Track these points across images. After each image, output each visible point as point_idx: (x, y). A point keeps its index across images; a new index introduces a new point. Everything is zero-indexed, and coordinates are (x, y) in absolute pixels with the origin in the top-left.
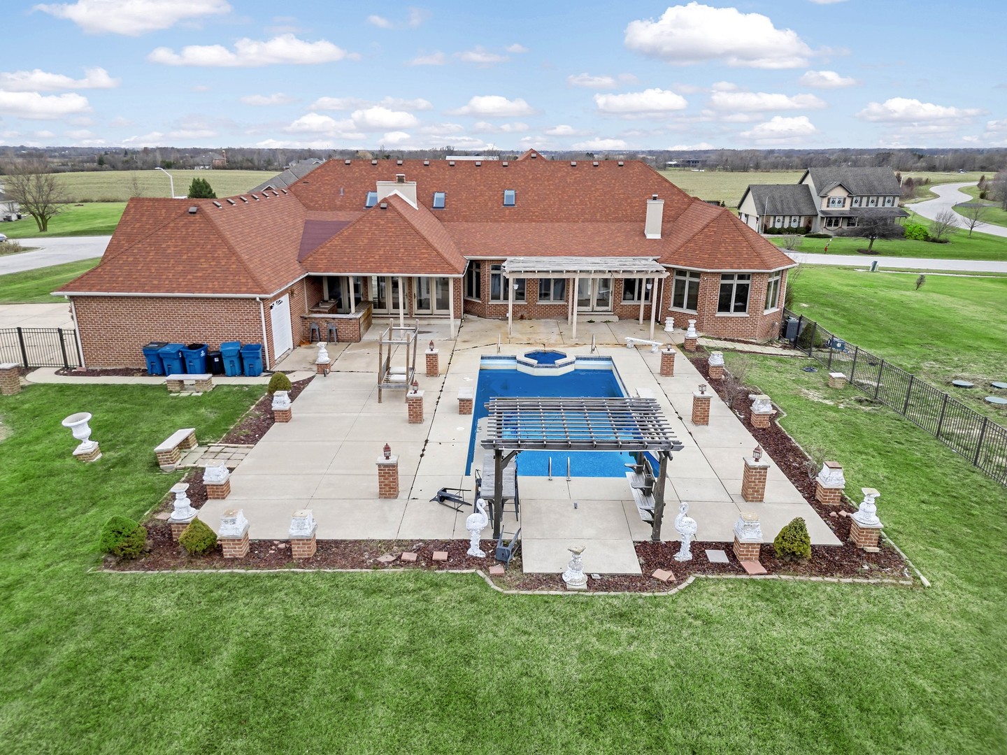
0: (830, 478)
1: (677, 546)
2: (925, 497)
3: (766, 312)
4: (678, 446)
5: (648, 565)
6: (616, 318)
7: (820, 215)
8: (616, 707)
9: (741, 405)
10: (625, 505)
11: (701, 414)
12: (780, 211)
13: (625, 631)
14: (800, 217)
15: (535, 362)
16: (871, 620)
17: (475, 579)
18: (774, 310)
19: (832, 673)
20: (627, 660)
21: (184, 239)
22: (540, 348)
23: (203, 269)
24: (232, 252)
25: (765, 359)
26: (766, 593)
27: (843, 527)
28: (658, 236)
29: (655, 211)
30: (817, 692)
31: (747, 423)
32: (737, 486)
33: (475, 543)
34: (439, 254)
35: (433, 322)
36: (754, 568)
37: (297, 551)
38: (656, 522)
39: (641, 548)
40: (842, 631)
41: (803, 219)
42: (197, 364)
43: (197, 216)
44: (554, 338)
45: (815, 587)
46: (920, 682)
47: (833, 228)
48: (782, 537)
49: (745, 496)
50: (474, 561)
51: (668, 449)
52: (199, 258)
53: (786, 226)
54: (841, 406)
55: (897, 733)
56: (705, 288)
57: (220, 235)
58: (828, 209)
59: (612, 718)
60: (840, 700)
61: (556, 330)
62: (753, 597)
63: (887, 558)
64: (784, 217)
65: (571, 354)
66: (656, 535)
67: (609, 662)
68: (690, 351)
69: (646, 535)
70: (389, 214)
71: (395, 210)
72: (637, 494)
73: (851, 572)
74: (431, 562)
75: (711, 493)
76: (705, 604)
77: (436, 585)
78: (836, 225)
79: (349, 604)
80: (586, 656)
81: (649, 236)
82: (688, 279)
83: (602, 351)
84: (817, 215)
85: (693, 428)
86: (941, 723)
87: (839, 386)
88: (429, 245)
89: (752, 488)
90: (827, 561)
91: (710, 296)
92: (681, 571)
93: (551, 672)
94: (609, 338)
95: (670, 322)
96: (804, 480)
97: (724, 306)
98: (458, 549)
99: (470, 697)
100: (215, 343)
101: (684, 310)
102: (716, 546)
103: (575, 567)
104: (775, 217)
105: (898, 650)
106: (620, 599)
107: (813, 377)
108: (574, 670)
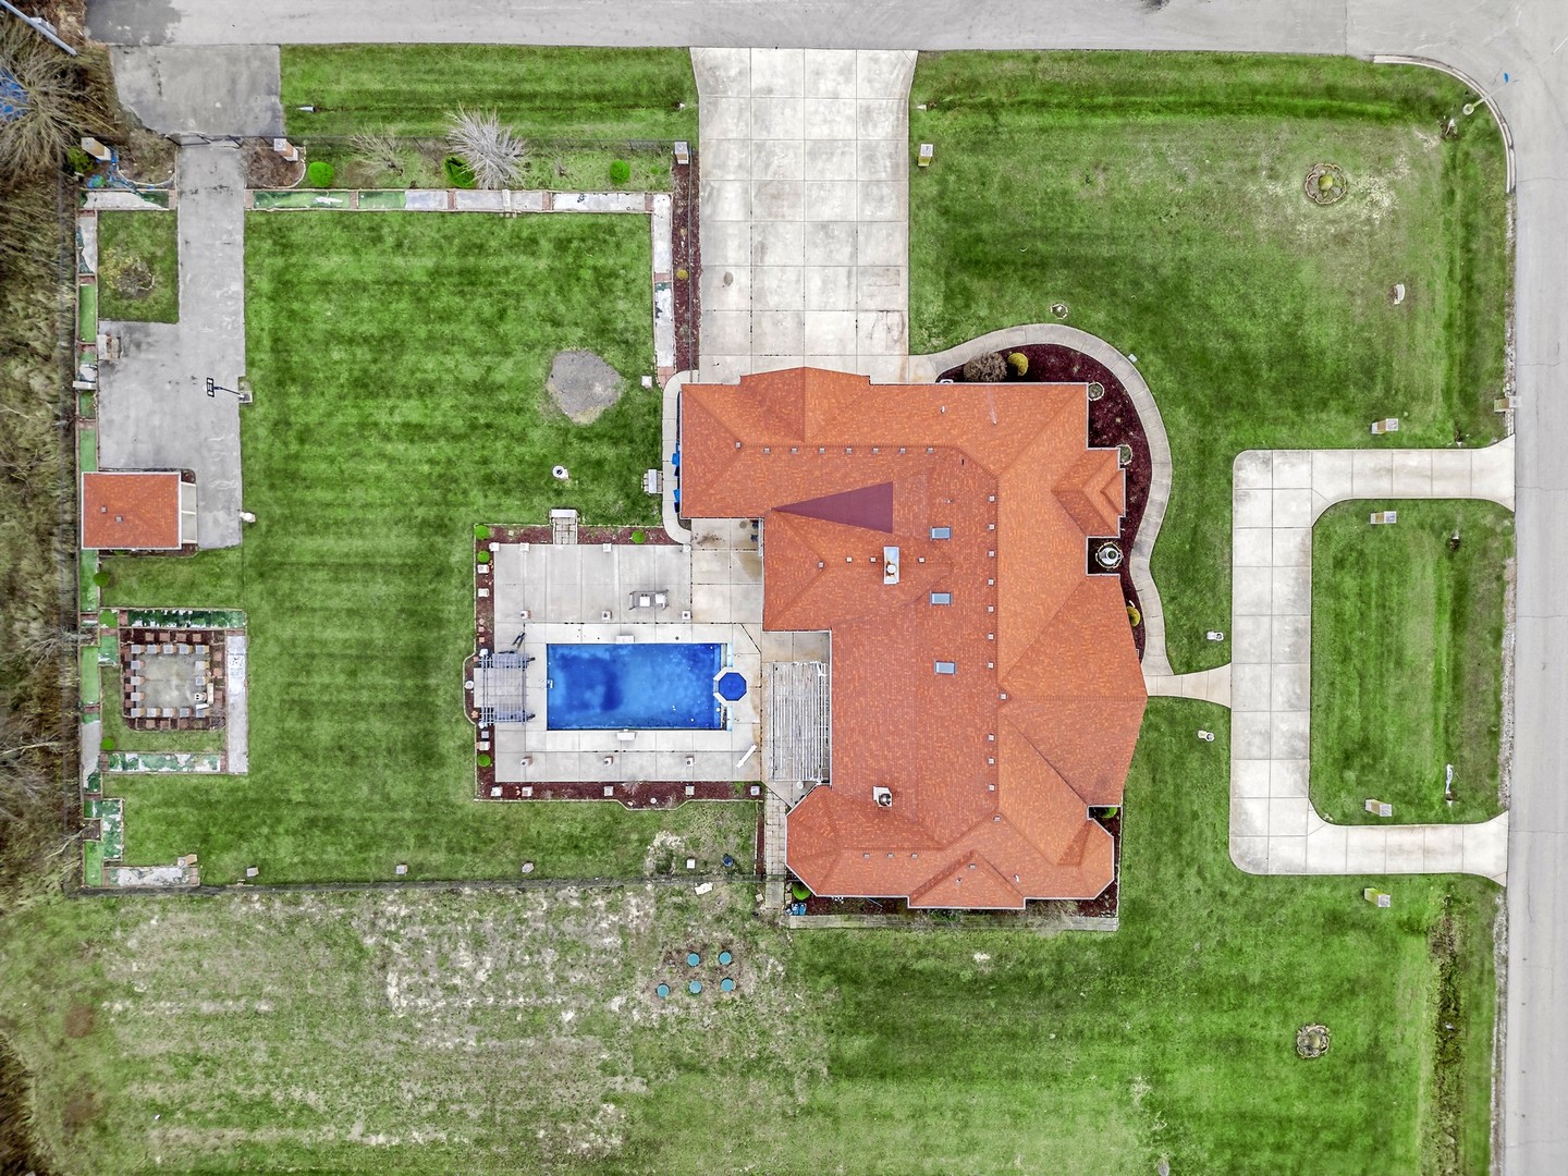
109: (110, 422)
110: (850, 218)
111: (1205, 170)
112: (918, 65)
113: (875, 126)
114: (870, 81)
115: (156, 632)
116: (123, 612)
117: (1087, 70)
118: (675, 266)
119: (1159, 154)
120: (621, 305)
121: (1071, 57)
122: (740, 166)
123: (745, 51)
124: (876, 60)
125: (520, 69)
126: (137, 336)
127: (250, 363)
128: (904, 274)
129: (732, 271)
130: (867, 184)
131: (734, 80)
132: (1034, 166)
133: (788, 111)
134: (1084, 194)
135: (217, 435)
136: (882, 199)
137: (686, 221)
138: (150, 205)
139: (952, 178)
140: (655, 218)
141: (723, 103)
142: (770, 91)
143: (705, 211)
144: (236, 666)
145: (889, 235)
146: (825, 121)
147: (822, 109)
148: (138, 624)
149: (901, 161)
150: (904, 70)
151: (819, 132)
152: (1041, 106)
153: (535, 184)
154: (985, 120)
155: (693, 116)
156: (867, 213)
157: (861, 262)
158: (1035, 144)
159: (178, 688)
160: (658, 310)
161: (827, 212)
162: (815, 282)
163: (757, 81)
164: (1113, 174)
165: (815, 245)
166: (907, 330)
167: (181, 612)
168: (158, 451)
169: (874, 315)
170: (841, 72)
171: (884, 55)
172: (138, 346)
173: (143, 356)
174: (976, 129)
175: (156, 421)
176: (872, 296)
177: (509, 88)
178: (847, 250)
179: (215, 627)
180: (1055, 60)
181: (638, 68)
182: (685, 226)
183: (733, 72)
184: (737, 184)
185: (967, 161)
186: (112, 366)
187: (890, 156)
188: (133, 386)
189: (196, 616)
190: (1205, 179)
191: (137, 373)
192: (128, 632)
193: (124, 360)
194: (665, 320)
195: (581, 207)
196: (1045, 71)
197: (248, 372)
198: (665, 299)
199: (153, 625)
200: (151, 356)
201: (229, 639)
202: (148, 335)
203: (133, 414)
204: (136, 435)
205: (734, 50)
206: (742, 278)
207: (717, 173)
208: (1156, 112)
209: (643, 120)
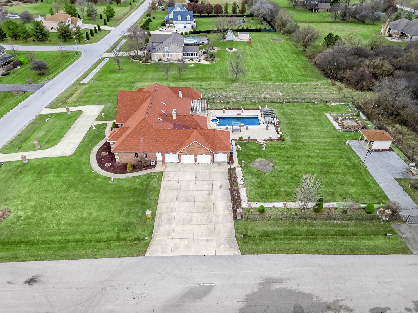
110: (179, 203)
111: (44, 219)
112: (145, 251)
113: (166, 230)
114: (167, 245)
117: (76, 252)
118: (238, 189)
119: (58, 224)
120: (254, 180)
121: (81, 257)
122: (218, 216)
123: (218, 254)
124: (163, 252)
125: (309, 246)
127: (366, 170)
128: (162, 189)
129: (219, 189)
130: (172, 212)
131: (222, 244)
132: (108, 218)
133: (200, 233)
134: (93, 210)
136: (167, 208)
137: (236, 201)
139: (140, 214)
140: (247, 201)
141: (225, 236)
142: (207, 240)
143: (230, 204)
145: (166, 199)
146: (186, 231)
147: (187, 235)
149: (158, 219)
150: (152, 249)
151: (187, 227)
152: (99, 241)
153: (292, 210)
154: (122, 235)
155: (237, 231)
156: (172, 205)
157: (176, 192)
158: (106, 226)
160: (242, 180)
161: (187, 204)
162: (192, 187)
163: (212, 243)
164: (80, 216)
165: (191, 196)
166: (163, 177)
169: (173, 180)
170: (178, 247)
171: (159, 254)
174: (127, 231)
176: (173, 184)
177: (312, 241)
178: (180, 195)
180: (87, 255)
181: (261, 247)
182: (236, 200)
183: (222, 246)
184: (219, 211)
185: (133, 220)
187: (162, 221)
190: (45, 215)
194: (239, 178)
195: (274, 204)
196: (93, 251)
198: (240, 182)
205: (223, 254)
206: (216, 187)
207: (226, 214)
208: (53, 241)
209: (257, 232)
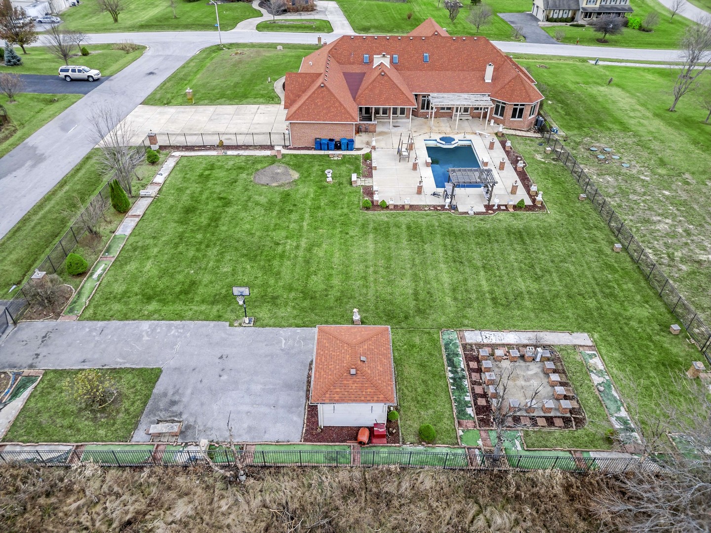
0: (534, 188)
1: (494, 205)
2: (559, 192)
3: (530, 118)
4: (497, 183)
5: (487, 210)
6: (471, 118)
7: (581, 10)
8: (481, 234)
9: (514, 162)
10: (481, 196)
11: (502, 166)
12: (558, 6)
13: (483, 222)
14: (569, 10)
15: (444, 143)
16: (535, 220)
17: (448, 213)
18: (533, 116)
19: (524, 229)
20: (484, 227)
21: (323, 98)
22: (444, 135)
23: (333, 112)
24: (341, 105)
25: (526, 139)
26: (513, 215)
27: (534, 201)
28: (490, 81)
29: (490, 71)
30: (520, 232)
31: (515, 169)
32: (510, 190)
33: (447, 205)
34: (407, 97)
35: (399, 120)
36: (511, 210)
37: (406, 207)
38: (489, 200)
39: (485, 206)
40: (527, 222)
41: (571, 12)
42: (333, 146)
43: (324, 88)
44: (448, 130)
45: (524, 214)
46: (541, 230)
47: (587, 19)
48: (519, 203)
49: (512, 193)
50: (447, 209)
51: (495, 183)
52: (330, 107)
53: (560, 17)
54: (546, 162)
55: (533, 238)
56: (507, 109)
57: (335, 97)
58: (587, 6)
59: (481, 236)
60: (524, 233)
61: (448, 124)
62: (510, 216)
63: (543, 207)
64: (560, 10)
65: (457, 137)
66: (489, 203)
67: (480, 228)
68: (499, 137)
69: (487, 203)
70: (386, 78)
71: (388, 76)
72: (484, 193)
73: (533, 211)
74: (437, 210)
75: (503, 192)
76: (500, 217)
77: (440, 214)
78: (590, 17)
79: (424, 218)
80: (475, 227)
81: (486, 81)
82: (501, 105)
83: (468, 137)
84: (579, 10)
85: (499, 171)
86: (542, 237)
87: (549, 153)
88: (403, 93)
89: (514, 190)
90: (528, 208)
91: (509, 111)
92: (494, 211)
93: (468, 229)
94: (469, 130)
95: (492, 121)
96: (527, 188)
97: (514, 116)
98: (443, 207)
99: (454, 233)
100: (337, 138)
101: (498, 117)
102: (503, 205)
103: (472, 210)
104: (554, 10)
105: (538, 226)
106: (481, 217)
107: (541, 149)
108: (473, 229)
109: (250, 429)
113: (169, 111)
114: (146, 112)
115: (475, 396)
116: (460, 424)
124: (137, 112)
126: (162, 405)
127: (219, 318)
135: (280, 342)
138: (26, 394)
140: (185, 155)
144: (492, 337)
146: (159, 120)
147: (152, 121)
148: (470, 411)
157: (232, 113)
159: (527, 380)
162: (238, 121)
165: (220, 122)
167: (451, 375)
168: (288, 386)
170: (137, 118)
171: (135, 110)
172: (173, 403)
173: (185, 399)
175: (257, 388)
178: (225, 116)
179: (460, 351)
186: (188, 427)
187: (185, 109)
188: (215, 407)
189: (451, 363)
191: (202, 404)
192: (481, 420)
193: (184, 417)
197: (226, 320)
199: (468, 398)
200: (189, 391)
201: (468, 341)
202: (165, 395)
203: (245, 408)
204: (268, 405)
